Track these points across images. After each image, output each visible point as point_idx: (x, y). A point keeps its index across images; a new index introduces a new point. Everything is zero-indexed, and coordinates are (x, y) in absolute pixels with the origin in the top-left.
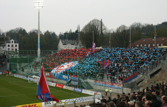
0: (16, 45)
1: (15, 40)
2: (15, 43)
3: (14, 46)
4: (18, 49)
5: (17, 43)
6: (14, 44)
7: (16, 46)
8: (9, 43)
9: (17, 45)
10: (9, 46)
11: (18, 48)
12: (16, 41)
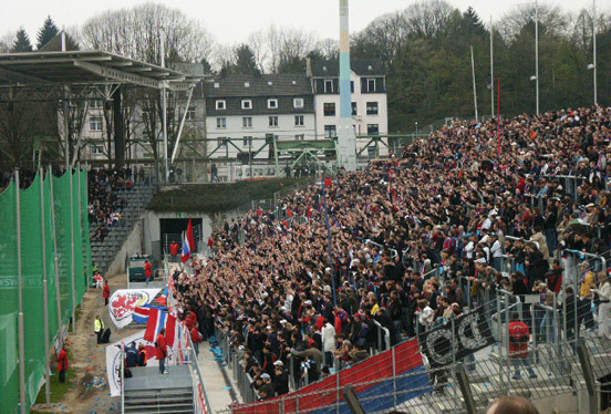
0: (369, 104)
1: (367, 72)
2: (364, 91)
3: (362, 109)
4: (383, 129)
5: (380, 91)
6: (362, 100)
7: (372, 109)
8: (329, 92)
9: (375, 104)
10: (329, 110)
11: (381, 120)
12: (369, 78)
